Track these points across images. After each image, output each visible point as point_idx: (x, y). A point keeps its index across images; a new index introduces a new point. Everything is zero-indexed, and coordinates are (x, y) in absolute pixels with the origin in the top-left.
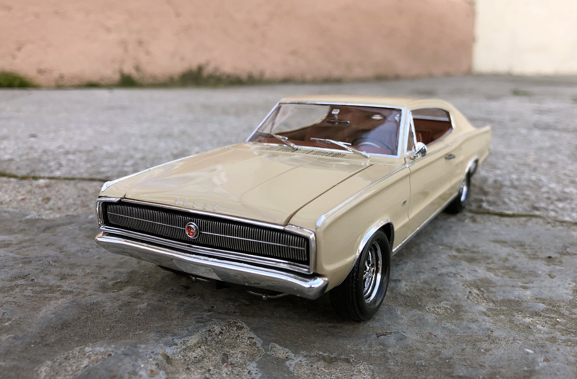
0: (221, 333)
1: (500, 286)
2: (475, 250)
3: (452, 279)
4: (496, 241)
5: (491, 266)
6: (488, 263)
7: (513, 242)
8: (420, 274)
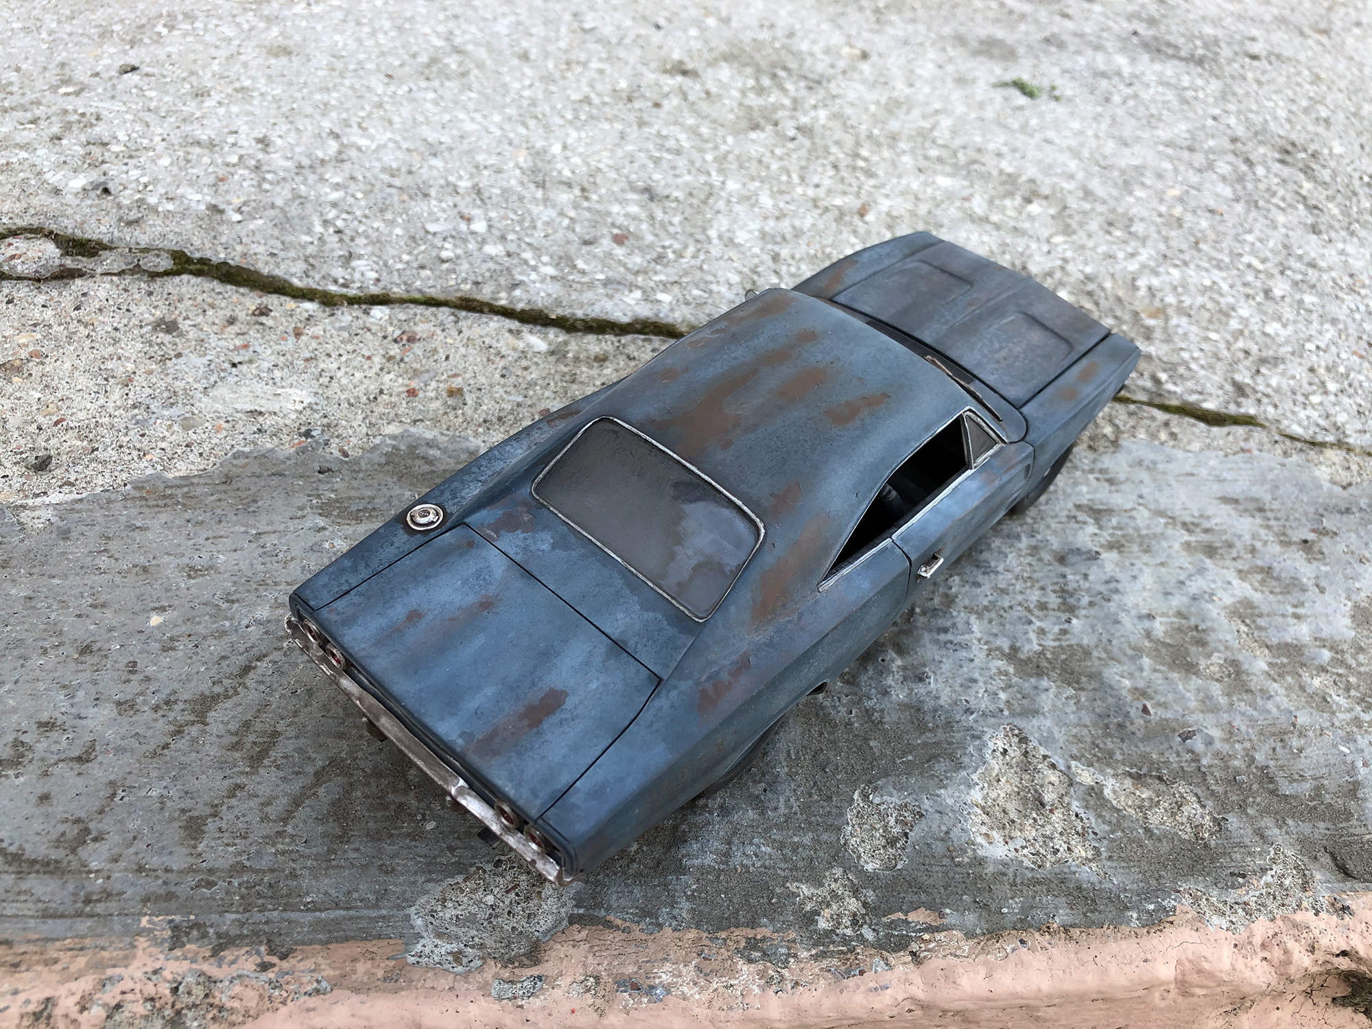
0: (1005, 751)
1: (1268, 615)
2: (1207, 525)
3: (1210, 606)
4: (1226, 500)
5: (1240, 565)
6: (1234, 559)
7: (1246, 499)
8: (1170, 597)
